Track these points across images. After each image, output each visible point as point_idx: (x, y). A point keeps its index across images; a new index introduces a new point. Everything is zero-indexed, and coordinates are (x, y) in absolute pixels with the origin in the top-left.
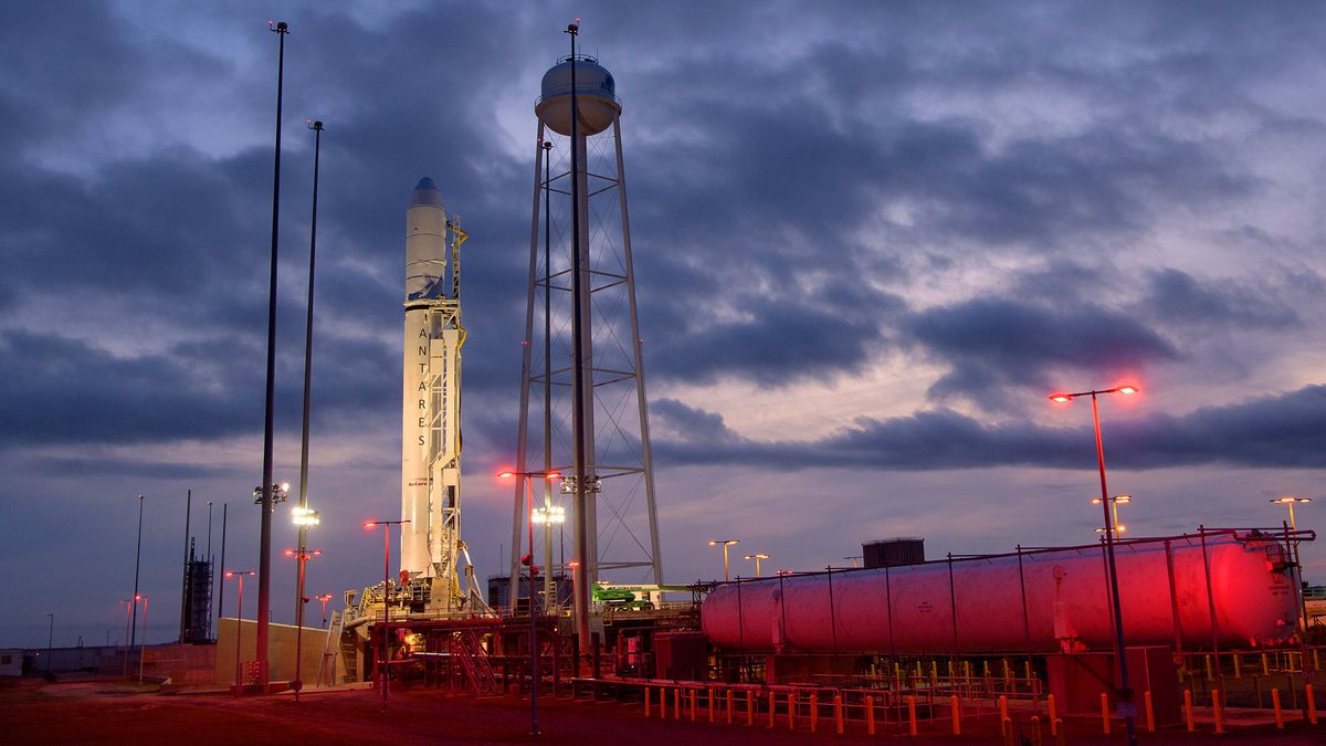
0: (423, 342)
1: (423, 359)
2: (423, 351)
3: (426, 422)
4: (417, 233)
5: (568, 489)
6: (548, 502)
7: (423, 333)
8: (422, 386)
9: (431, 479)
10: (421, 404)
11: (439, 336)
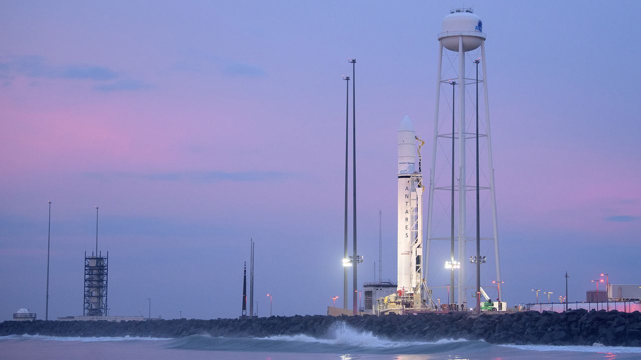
0: (407, 192)
1: (407, 200)
2: (407, 196)
3: (409, 227)
4: (403, 143)
5: (473, 261)
6: (452, 259)
7: (407, 189)
8: (407, 212)
9: (412, 252)
10: (407, 219)
11: (415, 190)
